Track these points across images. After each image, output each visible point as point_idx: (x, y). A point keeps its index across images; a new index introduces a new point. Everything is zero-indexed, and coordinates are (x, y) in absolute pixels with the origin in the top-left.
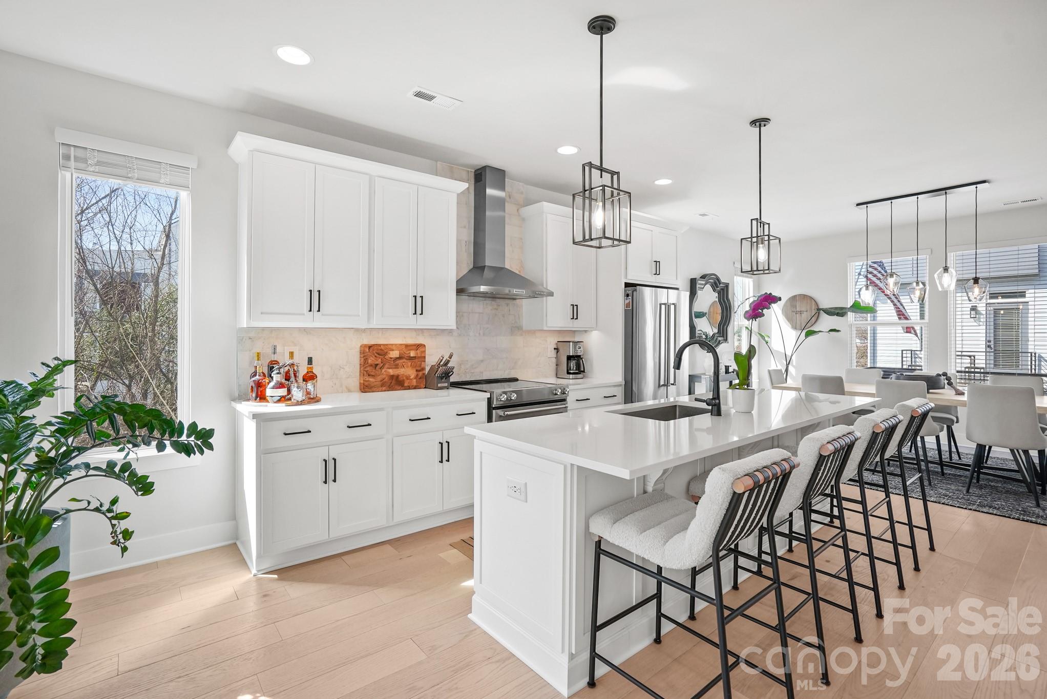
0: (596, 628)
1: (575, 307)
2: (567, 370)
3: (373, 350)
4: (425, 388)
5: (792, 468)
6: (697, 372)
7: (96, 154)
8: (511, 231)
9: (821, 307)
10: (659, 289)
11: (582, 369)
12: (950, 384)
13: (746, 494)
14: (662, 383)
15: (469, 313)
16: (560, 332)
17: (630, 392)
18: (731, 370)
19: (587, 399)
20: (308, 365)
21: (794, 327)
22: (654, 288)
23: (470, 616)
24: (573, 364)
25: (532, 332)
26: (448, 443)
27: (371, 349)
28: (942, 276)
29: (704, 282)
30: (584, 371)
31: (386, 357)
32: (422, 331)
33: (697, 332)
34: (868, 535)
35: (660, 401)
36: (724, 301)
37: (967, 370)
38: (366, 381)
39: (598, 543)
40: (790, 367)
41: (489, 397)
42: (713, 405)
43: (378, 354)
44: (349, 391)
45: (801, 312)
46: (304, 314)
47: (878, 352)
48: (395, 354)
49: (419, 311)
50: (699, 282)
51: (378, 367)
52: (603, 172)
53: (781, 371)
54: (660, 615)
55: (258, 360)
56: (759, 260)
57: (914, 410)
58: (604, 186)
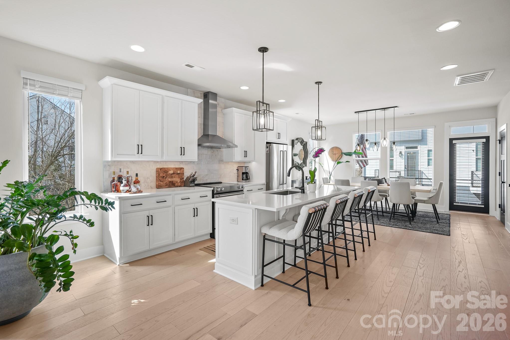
0: (263, 266)
1: (246, 152)
2: (242, 179)
3: (162, 170)
4: (184, 186)
5: (327, 207)
6: (294, 179)
7: (39, 83)
8: (219, 119)
9: (343, 152)
10: (279, 145)
11: (249, 178)
12: (386, 182)
13: (313, 214)
14: (281, 183)
15: (202, 154)
16: (239, 162)
17: (268, 186)
18: (308, 178)
19: (252, 190)
20: (136, 176)
21: (333, 160)
22: (277, 144)
23: (214, 271)
24: (244, 176)
25: (227, 162)
26: (197, 208)
27: (161, 170)
28: (383, 141)
29: (297, 141)
30: (249, 179)
31: (168, 173)
32: (182, 162)
33: (295, 162)
34: (353, 235)
35: (280, 190)
36: (305, 150)
37: (398, 177)
38: (159, 184)
39: (264, 236)
40: (331, 177)
41: (213, 189)
42: (302, 190)
43: (164, 172)
44: (152, 188)
45: (335, 154)
46: (135, 155)
47: (366, 170)
48: (171, 172)
49: (183, 154)
50: (295, 141)
51: (164, 178)
52: (264, 104)
53: (327, 178)
54: (284, 263)
55: (114, 175)
56: (318, 135)
57: (369, 190)
58: (265, 110)
